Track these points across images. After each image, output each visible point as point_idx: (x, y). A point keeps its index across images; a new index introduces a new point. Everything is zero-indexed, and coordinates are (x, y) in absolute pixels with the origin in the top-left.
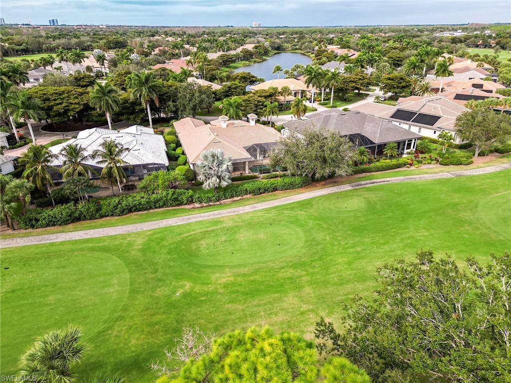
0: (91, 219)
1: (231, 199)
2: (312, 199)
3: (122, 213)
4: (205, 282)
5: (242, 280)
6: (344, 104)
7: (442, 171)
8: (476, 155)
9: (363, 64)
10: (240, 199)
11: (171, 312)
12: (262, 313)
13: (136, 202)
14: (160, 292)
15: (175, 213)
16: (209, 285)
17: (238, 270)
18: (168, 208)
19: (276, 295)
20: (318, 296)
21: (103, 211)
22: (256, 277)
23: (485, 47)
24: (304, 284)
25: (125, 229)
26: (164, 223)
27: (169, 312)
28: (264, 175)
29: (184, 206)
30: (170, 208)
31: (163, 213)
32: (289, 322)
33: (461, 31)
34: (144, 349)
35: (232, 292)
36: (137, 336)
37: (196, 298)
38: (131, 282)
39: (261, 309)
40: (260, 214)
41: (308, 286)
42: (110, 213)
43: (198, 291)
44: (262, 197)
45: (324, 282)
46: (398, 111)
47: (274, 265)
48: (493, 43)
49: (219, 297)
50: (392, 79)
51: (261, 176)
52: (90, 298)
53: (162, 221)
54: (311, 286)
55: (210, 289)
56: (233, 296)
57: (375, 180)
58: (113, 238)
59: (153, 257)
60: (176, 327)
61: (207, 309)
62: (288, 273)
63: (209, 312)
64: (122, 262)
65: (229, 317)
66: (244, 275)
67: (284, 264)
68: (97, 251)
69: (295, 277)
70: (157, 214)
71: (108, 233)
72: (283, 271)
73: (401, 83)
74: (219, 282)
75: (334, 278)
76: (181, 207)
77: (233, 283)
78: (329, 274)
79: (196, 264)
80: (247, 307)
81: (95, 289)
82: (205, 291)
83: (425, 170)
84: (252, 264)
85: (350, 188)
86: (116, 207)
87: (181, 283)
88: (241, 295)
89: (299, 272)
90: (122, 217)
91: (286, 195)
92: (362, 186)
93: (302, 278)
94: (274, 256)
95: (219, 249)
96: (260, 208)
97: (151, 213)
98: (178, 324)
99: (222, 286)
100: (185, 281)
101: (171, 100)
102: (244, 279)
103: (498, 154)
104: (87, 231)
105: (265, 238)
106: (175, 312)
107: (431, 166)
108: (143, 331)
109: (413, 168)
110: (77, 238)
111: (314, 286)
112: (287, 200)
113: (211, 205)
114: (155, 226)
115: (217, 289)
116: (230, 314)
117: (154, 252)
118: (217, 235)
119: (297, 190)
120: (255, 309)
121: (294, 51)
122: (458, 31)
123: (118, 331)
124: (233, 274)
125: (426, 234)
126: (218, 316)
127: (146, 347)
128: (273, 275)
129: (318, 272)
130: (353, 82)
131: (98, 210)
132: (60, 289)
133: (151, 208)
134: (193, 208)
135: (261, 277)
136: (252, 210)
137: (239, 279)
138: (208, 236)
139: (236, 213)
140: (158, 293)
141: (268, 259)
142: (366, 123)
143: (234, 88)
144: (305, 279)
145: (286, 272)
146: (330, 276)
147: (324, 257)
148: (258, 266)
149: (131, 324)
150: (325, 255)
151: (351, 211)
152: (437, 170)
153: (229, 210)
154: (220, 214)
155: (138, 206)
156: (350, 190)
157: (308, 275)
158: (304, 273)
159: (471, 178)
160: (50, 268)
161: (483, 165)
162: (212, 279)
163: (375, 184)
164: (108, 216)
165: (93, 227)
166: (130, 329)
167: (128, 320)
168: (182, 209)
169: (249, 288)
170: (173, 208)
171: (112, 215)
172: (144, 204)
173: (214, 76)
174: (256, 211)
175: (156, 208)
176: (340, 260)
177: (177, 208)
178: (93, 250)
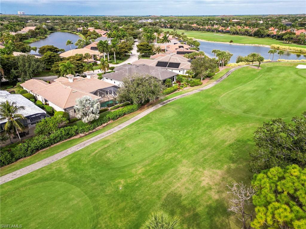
0: (8, 164)
1: (101, 126)
2: (148, 115)
3: (32, 153)
4: (130, 176)
5: (149, 168)
6: (121, 61)
7: (194, 90)
8: (202, 80)
9: (121, 38)
10: (107, 125)
11: (126, 199)
12: (174, 180)
13: (42, 142)
14: (108, 190)
15: (71, 143)
16: (134, 176)
17: (143, 163)
18: (63, 141)
19: (173, 169)
20: (192, 162)
21: (17, 156)
22: (155, 163)
23: (165, 28)
24: (181, 159)
25: (43, 163)
26: (69, 151)
27: (125, 200)
28: (111, 107)
29: (73, 137)
30: (64, 141)
31: (63, 145)
32: (190, 179)
33: (150, 19)
34: (130, 225)
35: (150, 176)
36: (119, 220)
37: (133, 186)
38: (85, 192)
39: (171, 178)
40: (127, 130)
41: (183, 159)
42: (23, 156)
43: (130, 182)
44: (119, 120)
45: (189, 155)
46: (159, 62)
47: (159, 154)
48: (168, 26)
49: (145, 181)
50: (143, 46)
51: (110, 108)
52: (64, 212)
53: (67, 150)
54: (185, 159)
55: (136, 178)
56: (152, 177)
57: (169, 99)
58: (41, 170)
59: (84, 173)
60: (137, 206)
61: (144, 189)
62: (169, 156)
63: (147, 190)
64: (65, 183)
65: (160, 189)
66: (149, 165)
67: (164, 152)
68: (38, 182)
69: (174, 157)
70: (59, 147)
71: (33, 169)
72: (165, 156)
73: (148, 47)
74: (138, 173)
75: (191, 151)
76: (71, 139)
77: (146, 171)
78: (188, 150)
79: (116, 168)
80: (164, 180)
81: (62, 206)
82: (135, 181)
83: (187, 90)
84: (148, 157)
85: (161, 106)
86: (27, 150)
87: (117, 182)
88: (155, 175)
89: (174, 154)
90: (33, 156)
91: (132, 116)
92: (166, 104)
93: (178, 156)
94: (155, 150)
95: (122, 155)
96: (124, 127)
97: (53, 147)
98: (136, 204)
99: (142, 174)
100: (118, 179)
101: (13, 69)
102: (150, 167)
103: (208, 78)
104: (14, 173)
105: (143, 142)
106: (128, 198)
107: (187, 88)
108: (120, 216)
109: (180, 90)
110: (10, 180)
111: (186, 158)
112: (135, 119)
113: (91, 133)
114: (64, 154)
115: (139, 177)
116: (159, 187)
117: (82, 170)
118: (113, 148)
119: (135, 112)
120: (169, 180)
121: (63, 31)
122: (149, 19)
123: (104, 223)
124: (142, 166)
125: (211, 119)
126: (154, 191)
127: (130, 224)
128: (163, 160)
129: (182, 151)
130: (123, 48)
131: (12, 156)
132: (33, 216)
133: (52, 144)
134: (80, 137)
135: (158, 163)
136: (120, 129)
137: (148, 168)
138: (108, 150)
139: (112, 133)
140: (108, 192)
141: (154, 152)
142: (150, 70)
143: (53, 56)
144: (179, 156)
145: (168, 156)
146: (189, 151)
147: (179, 142)
148: (152, 157)
149: (109, 215)
150: (178, 142)
151: (172, 117)
152: (191, 90)
153: (106, 132)
154: (103, 136)
155: (43, 145)
156: (162, 107)
157: (178, 154)
158: (176, 154)
159: (207, 90)
160: (10, 206)
161: (207, 84)
162: (133, 173)
163: (171, 101)
164: (22, 158)
165: (15, 169)
166: (111, 218)
167: (104, 214)
168: (73, 139)
169: (156, 170)
170: (66, 140)
171: (25, 157)
172: (47, 143)
173: (24, 49)
174: (123, 129)
175: (55, 143)
176: (187, 142)
177: (69, 140)
178: (33, 183)
